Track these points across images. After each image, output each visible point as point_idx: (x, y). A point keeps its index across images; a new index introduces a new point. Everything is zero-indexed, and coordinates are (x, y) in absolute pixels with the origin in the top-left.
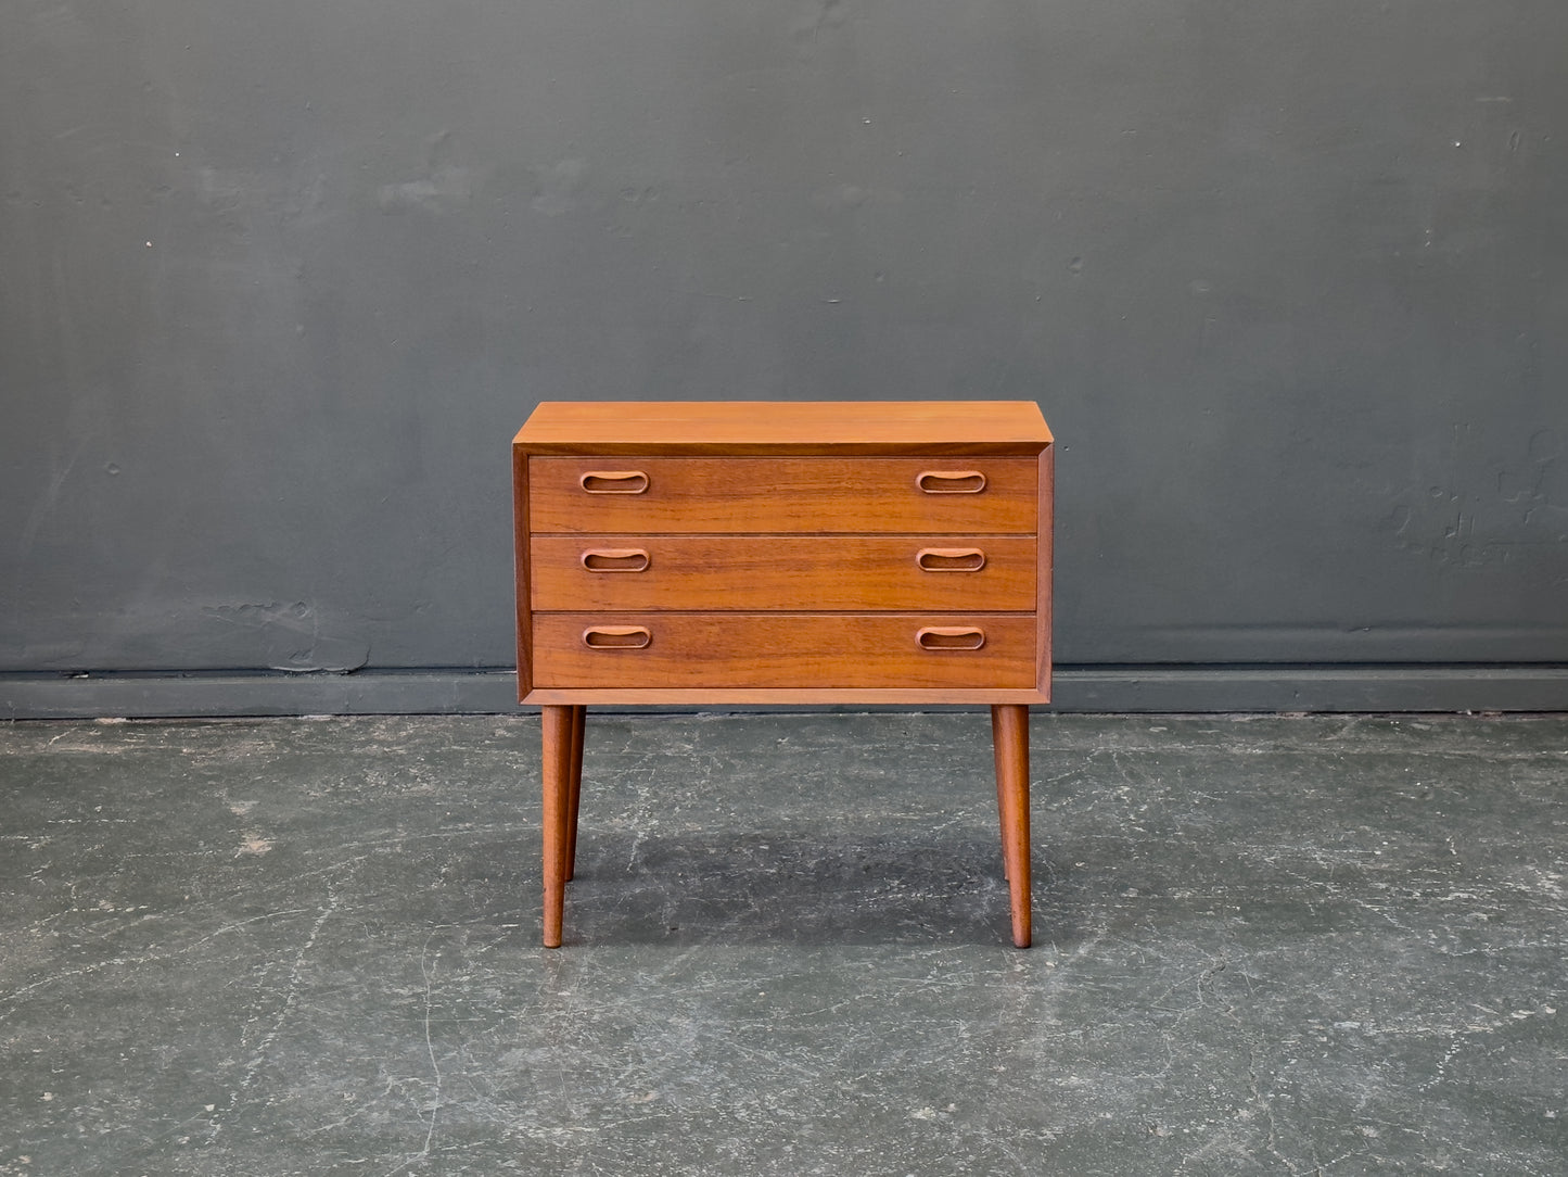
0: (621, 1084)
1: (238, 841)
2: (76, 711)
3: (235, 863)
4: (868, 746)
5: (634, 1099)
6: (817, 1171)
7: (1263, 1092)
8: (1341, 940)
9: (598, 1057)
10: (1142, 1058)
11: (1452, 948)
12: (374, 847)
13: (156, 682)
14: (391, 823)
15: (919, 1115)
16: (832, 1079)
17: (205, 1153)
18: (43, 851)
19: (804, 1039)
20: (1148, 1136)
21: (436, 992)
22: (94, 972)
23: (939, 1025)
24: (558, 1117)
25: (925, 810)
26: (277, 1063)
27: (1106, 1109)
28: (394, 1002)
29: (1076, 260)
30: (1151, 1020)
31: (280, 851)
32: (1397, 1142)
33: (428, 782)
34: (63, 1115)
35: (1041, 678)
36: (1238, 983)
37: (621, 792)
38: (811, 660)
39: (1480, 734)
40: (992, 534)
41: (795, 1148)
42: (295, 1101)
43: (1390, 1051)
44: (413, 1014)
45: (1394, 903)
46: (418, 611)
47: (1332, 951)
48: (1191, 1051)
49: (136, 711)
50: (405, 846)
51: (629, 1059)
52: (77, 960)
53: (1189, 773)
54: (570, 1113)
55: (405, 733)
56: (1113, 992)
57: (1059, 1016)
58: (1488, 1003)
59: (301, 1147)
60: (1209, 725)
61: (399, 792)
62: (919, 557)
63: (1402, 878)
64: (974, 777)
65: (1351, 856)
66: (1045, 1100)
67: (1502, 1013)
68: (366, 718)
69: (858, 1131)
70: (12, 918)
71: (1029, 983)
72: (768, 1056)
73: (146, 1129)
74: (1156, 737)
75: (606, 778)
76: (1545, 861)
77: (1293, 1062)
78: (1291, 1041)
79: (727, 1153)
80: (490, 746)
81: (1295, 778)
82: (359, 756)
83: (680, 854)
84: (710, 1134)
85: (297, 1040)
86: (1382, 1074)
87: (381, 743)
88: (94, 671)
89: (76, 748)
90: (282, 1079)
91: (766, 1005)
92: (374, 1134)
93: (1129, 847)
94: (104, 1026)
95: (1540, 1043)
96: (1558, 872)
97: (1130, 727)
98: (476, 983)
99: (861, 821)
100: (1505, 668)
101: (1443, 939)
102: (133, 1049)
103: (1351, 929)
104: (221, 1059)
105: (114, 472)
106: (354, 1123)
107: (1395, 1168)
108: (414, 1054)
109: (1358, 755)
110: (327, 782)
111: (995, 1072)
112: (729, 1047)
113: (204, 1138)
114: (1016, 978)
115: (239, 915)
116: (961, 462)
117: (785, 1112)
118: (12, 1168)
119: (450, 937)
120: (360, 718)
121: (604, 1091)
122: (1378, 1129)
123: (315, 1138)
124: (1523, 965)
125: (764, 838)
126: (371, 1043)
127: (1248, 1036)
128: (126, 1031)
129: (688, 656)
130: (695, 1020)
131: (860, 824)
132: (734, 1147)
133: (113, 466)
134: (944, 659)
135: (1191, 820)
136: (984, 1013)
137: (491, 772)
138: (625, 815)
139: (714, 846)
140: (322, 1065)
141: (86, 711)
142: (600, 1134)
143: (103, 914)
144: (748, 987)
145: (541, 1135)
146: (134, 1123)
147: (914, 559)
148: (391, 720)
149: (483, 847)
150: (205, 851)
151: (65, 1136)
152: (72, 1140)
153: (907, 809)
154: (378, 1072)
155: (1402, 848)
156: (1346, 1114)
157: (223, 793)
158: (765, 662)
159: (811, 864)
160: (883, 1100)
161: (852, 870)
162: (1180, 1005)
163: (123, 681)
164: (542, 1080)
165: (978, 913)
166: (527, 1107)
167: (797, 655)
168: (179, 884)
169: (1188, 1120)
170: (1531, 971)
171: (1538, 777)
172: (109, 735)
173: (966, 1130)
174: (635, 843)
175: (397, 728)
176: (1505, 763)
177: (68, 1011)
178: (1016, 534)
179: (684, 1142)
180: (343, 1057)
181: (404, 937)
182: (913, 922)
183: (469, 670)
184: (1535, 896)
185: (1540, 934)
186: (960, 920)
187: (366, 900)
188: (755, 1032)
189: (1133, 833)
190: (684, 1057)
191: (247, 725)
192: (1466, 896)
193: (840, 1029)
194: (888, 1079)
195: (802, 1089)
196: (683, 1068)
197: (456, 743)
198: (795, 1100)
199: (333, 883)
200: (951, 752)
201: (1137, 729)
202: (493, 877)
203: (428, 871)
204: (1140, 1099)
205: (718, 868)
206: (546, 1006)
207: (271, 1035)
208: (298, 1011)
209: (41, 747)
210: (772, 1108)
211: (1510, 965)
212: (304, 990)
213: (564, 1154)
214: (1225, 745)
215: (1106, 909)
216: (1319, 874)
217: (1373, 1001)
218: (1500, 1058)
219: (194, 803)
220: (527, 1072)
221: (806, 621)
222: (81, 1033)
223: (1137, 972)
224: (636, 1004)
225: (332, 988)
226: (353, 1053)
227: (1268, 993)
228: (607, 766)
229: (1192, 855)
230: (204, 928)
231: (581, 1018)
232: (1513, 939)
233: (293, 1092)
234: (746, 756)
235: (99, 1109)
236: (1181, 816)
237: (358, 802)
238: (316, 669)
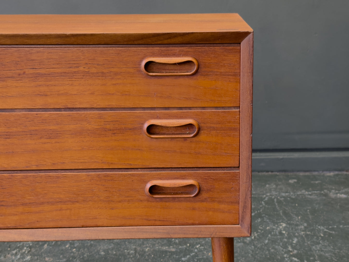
35: (243, 218)
38: (64, 206)
40: (204, 108)
53: (313, 213)
60: (315, 178)
62: (145, 126)
74: (292, 187)
97: (280, 179)
99: (143, 254)
116: (177, 49)
134: (167, 204)
138: (15, 252)
147: (141, 128)
153: (169, 243)
158: (27, 209)
167: (52, 203)
178: (223, 108)
201: (284, 182)
221: (58, 177)
236: (316, 247)
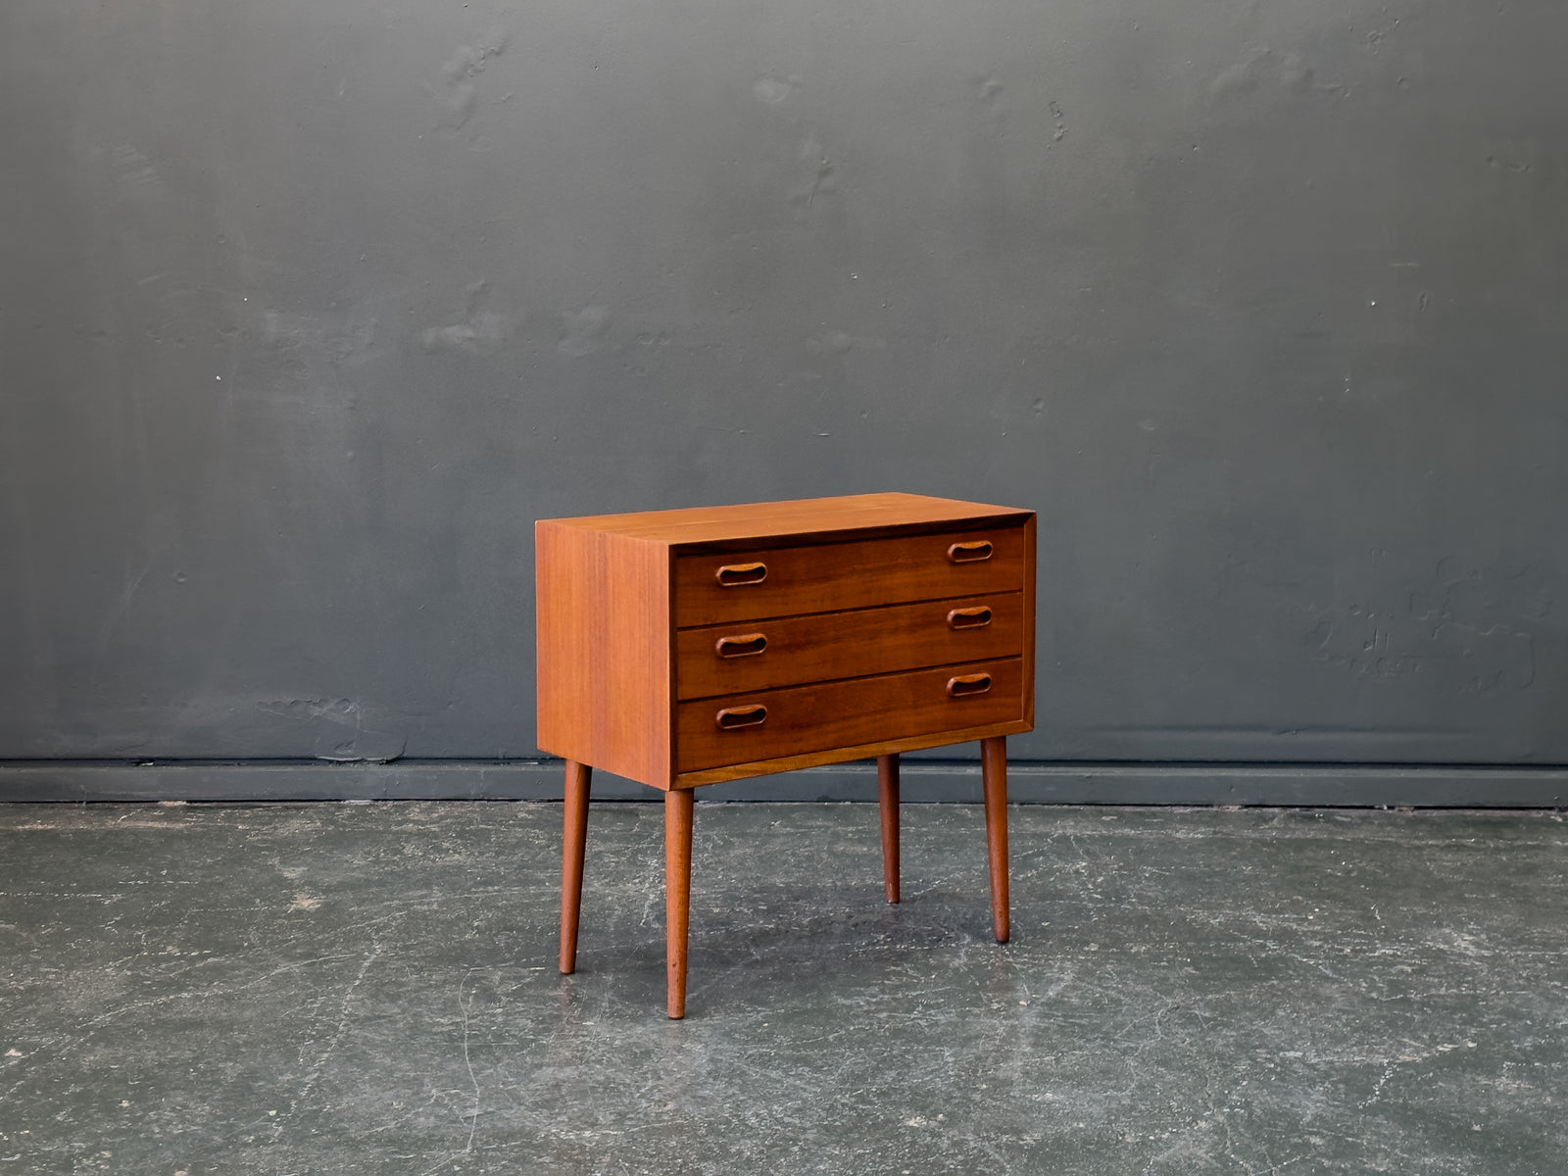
0: (642, 1096)
1: (290, 899)
2: (142, 794)
3: (289, 917)
4: (850, 829)
5: (654, 1109)
6: (822, 1167)
7: (1219, 1107)
8: (1282, 986)
9: (621, 1075)
10: (1110, 1079)
11: (1381, 993)
12: (413, 904)
13: (214, 769)
14: (427, 885)
15: (912, 1123)
16: (834, 1093)
17: (270, 1150)
18: (116, 906)
19: (805, 1061)
20: (1118, 1141)
21: (473, 1021)
22: (164, 1003)
23: (925, 1051)
24: (586, 1123)
26: (331, 1078)
27: (1078, 1119)
28: (435, 1030)
29: (1038, 400)
30: (1115, 1049)
31: (329, 908)
32: (1342, 1149)
33: (459, 853)
34: (140, 1118)
36: (1192, 1020)
37: (632, 861)
39: (1394, 825)
41: (802, 1149)
42: (349, 1108)
43: (1331, 1076)
44: (452, 1040)
45: (1327, 958)
46: (451, 706)
47: (1274, 996)
48: (1153, 1074)
49: (195, 795)
50: (441, 904)
51: (649, 1076)
52: (148, 993)
53: (1139, 852)
54: (597, 1119)
55: (437, 815)
56: (1081, 1026)
57: (1034, 1045)
58: (1416, 1038)
59: (354, 1145)
60: (1154, 815)
61: (434, 861)
63: (1334, 937)
64: (947, 854)
65: (1287, 920)
66: (1024, 1112)
67: (1429, 1046)
68: (401, 803)
69: (857, 1136)
70: (89, 960)
71: (1005, 1018)
72: (773, 1074)
73: (215, 1130)
74: (1107, 824)
75: (618, 852)
76: (1460, 926)
77: (1244, 1083)
78: (1243, 1066)
79: (740, 1153)
80: (514, 826)
81: (1235, 857)
82: (397, 832)
84: (724, 1137)
85: (349, 1059)
86: (1325, 1093)
87: (416, 822)
88: (159, 759)
89: (142, 824)
90: (336, 1090)
91: (770, 1034)
92: (421, 1135)
93: (1090, 910)
94: (175, 1047)
95: (1464, 1071)
96: (1470, 933)
97: (1084, 815)
98: (508, 1015)
99: (848, 887)
100: (1416, 768)
101: (1372, 987)
102: (201, 1066)
103: (1291, 977)
104: (281, 1074)
105: (182, 580)
106: (402, 1127)
107: (1340, 1169)
108: (454, 1071)
109: (1288, 839)
110: (369, 853)
111: (977, 1089)
112: (739, 1067)
113: (268, 1137)
114: (992, 1013)
115: (293, 958)
117: (791, 1120)
118: (94, 1161)
119: (483, 978)
120: (396, 803)
121: (627, 1101)
122: (1324, 1138)
123: (369, 1137)
124: (1445, 1008)
125: (762, 901)
126: (416, 1062)
127: (1204, 1063)
128: (194, 1051)
130: (706, 1046)
131: (847, 890)
132: (747, 1147)
133: (181, 575)
135: (1143, 890)
136: (966, 1042)
137: (517, 845)
138: (637, 881)
140: (373, 1078)
141: (152, 795)
142: (625, 1136)
143: (170, 958)
144: (753, 1019)
145: (572, 1137)
146: (204, 1125)
148: (423, 805)
149: (512, 906)
150: (260, 906)
151: (142, 1135)
152: (148, 1139)
154: (423, 1085)
155: (1332, 913)
156: (1293, 1127)
157: (276, 861)
159: (806, 921)
160: (878, 1111)
161: (842, 926)
162: (1141, 1037)
163: (184, 768)
164: (570, 1093)
165: (956, 963)
166: (559, 1114)
168: (239, 933)
169: (1153, 1130)
170: (1452, 1013)
171: (1448, 859)
172: (171, 815)
173: (954, 1136)
174: (647, 904)
175: (429, 811)
176: (1418, 848)
177: (141, 1035)
179: (701, 1143)
180: (391, 1073)
181: (443, 977)
182: (899, 969)
183: (495, 760)
184: (1452, 953)
185: (1458, 985)
186: (941, 968)
187: (406, 948)
188: (761, 1055)
189: (1092, 900)
190: (698, 1075)
191: (295, 808)
192: (1391, 952)
193: (838, 1054)
194: (882, 1094)
195: (805, 1101)
196: (698, 1084)
197: (483, 822)
198: (799, 1110)
199: (377, 933)
200: (926, 834)
201: (1091, 818)
202: (520, 930)
203: (462, 925)
204: (1109, 1112)
205: (723, 924)
206: (572, 1033)
207: (326, 1055)
208: (349, 1036)
209: (110, 824)
210: (779, 1116)
211: (1434, 1008)
212: (354, 1020)
213: (592, 1152)
214: (1170, 832)
215: (1071, 960)
216: (1258, 933)
217: (1314, 1035)
218: (1429, 1083)
219: (249, 869)
220: (557, 1086)
222: (154, 1052)
223: (1102, 1010)
224: (653, 1032)
225: (379, 1017)
226: (400, 1070)
227: (1219, 1028)
228: (618, 842)
229: (1145, 918)
230: (262, 969)
231: (604, 1043)
232: (1435, 987)
233: (346, 1101)
234: (743, 835)
235: (172, 1114)
236: (1134, 887)
237: (397, 869)
238: (357, 759)
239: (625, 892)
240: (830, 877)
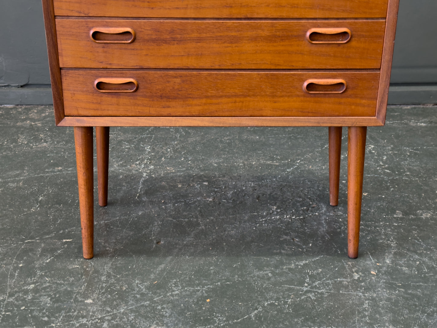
12: (9, 182)
14: (22, 166)
25: (282, 159)
33: (46, 142)
35: (379, 110)
37: (137, 148)
38: (238, 99)
40: (356, 19)
50: (26, 182)
55: (44, 115)
60: (394, 111)
61: (32, 148)
62: (308, 34)
68: (29, 106)
75: (131, 140)
82: (19, 127)
83: (163, 187)
87: (32, 120)
93: (386, 182)
98: (37, 291)
99: (251, 166)
114: (356, 285)
119: (31, 250)
120: (27, 106)
125: (205, 177)
129: (161, 97)
131: (251, 167)
134: (319, 99)
135: (410, 165)
138: (138, 163)
139: (180, 182)
144: (199, 294)
147: (304, 35)
148: (40, 108)
153: (272, 159)
158: (209, 101)
159: (230, 194)
161: (251, 198)
167: (229, 97)
174: (141, 180)
175: (42, 111)
178: (372, 18)
182: (288, 238)
186: (313, 235)
189: (385, 173)
203: (32, 199)
205: (182, 196)
206: (75, 314)
215: (389, 227)
221: (235, 75)
224: (131, 311)
229: (419, 188)
236: (404, 163)
237: (10, 154)
238: (6, 85)
239: (130, 171)
240: (241, 158)
